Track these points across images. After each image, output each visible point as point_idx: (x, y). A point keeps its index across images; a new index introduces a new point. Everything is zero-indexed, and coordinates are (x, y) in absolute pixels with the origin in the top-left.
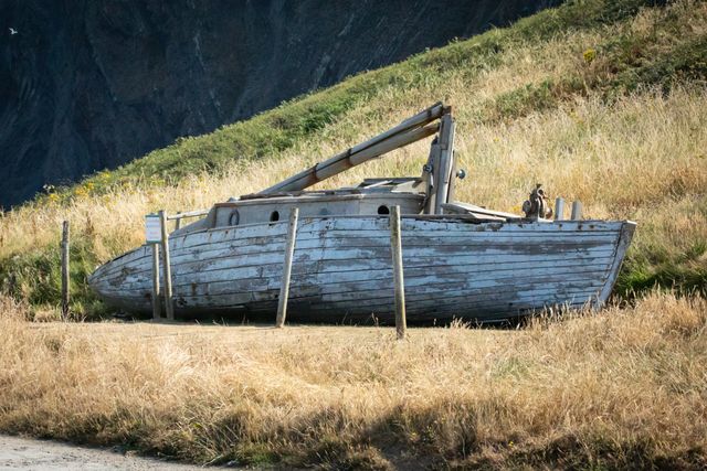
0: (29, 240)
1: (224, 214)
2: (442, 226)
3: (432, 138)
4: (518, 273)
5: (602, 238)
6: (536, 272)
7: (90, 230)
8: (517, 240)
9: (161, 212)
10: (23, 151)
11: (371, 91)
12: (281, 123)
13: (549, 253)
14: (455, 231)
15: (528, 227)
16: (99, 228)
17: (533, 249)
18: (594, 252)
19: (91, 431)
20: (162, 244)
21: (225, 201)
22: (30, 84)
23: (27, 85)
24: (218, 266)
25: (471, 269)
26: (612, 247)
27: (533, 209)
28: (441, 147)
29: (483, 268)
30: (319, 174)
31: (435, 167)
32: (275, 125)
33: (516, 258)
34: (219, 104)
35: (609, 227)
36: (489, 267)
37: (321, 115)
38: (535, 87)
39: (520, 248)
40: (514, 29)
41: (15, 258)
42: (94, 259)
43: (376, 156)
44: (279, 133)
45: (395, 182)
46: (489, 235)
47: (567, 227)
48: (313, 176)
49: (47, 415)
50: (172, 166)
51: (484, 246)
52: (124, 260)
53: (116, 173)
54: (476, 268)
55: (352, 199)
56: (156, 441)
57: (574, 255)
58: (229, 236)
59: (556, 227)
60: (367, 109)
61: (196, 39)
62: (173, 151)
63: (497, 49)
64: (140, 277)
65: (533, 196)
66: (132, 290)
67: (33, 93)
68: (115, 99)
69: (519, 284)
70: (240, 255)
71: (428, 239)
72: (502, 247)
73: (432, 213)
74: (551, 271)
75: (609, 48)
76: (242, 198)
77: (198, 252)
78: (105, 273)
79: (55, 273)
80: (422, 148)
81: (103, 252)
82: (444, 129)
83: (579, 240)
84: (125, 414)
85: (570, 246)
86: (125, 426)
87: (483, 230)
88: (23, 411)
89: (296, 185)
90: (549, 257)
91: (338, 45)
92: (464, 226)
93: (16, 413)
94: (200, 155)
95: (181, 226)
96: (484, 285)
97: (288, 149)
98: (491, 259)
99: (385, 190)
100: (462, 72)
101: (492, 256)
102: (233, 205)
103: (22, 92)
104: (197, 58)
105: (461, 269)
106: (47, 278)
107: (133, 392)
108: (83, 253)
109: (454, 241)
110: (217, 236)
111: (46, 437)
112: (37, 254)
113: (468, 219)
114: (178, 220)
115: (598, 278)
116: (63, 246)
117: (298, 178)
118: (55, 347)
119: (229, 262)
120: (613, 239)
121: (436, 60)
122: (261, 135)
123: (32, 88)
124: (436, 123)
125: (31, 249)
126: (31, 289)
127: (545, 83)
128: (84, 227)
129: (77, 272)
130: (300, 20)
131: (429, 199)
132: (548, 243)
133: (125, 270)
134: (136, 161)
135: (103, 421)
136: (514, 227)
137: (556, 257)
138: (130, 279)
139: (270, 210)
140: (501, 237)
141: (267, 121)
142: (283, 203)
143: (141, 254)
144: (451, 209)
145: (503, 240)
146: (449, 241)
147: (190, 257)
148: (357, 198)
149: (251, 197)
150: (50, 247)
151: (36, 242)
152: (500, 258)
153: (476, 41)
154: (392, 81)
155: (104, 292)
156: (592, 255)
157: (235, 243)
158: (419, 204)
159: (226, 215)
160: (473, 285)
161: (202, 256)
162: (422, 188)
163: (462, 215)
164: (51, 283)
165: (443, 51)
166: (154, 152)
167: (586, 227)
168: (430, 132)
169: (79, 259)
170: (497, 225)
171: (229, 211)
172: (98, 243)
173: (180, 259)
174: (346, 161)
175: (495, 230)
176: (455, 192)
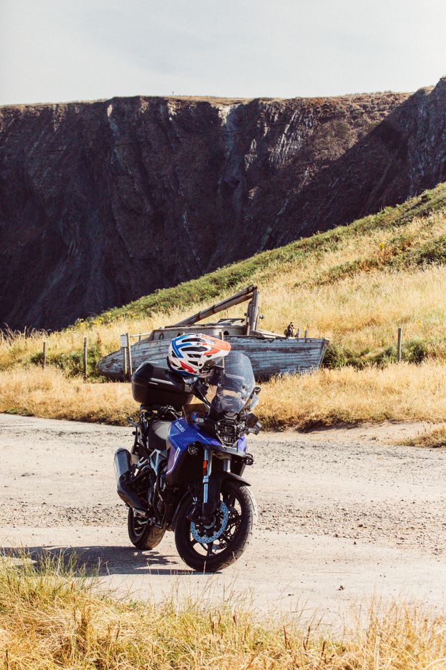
0: (69, 347)
1: (157, 334)
2: (249, 340)
3: (250, 300)
4: (279, 361)
5: (315, 346)
6: (288, 360)
7: (99, 342)
8: (280, 347)
9: (127, 334)
10: (71, 289)
11: (265, 263)
12: (215, 281)
13: (293, 352)
14: (254, 343)
15: (284, 341)
16: (103, 341)
17: (286, 351)
18: (312, 352)
19: (89, 416)
20: (127, 348)
21: (158, 329)
22: (75, 244)
23: (73, 246)
24: (153, 358)
25: (261, 359)
26: (319, 350)
27: (288, 333)
28: (252, 305)
29: (265, 359)
30: (200, 317)
31: (250, 314)
32: (211, 282)
33: (278, 355)
34: (199, 259)
35: (318, 341)
36: (268, 359)
37: (237, 277)
38: (351, 263)
39: (281, 350)
40: (351, 227)
41: (63, 355)
42: (100, 355)
43: (225, 309)
44: (213, 287)
45: (234, 320)
46: (268, 345)
47: (300, 341)
48: (198, 317)
49: (73, 412)
50: (152, 306)
51: (266, 349)
52: (112, 356)
53: (121, 310)
54: (263, 359)
55: (212, 328)
56: (112, 419)
57: (303, 353)
58: (158, 345)
59: (296, 342)
60: (262, 274)
61: (184, 216)
62: (153, 297)
63: (337, 239)
64: (119, 364)
65: (289, 327)
66: (116, 369)
67: (77, 251)
68: (131, 256)
69: (280, 366)
70: (163, 353)
71: (242, 346)
72: (274, 350)
73: (248, 335)
74: (293, 360)
75: (393, 242)
76: (166, 327)
77: (145, 352)
78: (104, 362)
79: (82, 362)
80: (244, 306)
81: (105, 353)
82: (254, 297)
83: (305, 347)
84: (102, 411)
85: (301, 349)
86: (101, 415)
87: (265, 342)
88: (64, 411)
89: (190, 322)
90: (293, 354)
91: (277, 220)
92: (258, 341)
93: (61, 412)
94: (168, 300)
95: (141, 339)
96: (266, 366)
97: (216, 297)
98: (269, 355)
99: (229, 324)
100: (316, 253)
101: (269, 354)
102: (161, 331)
103: (70, 250)
104: (185, 229)
105: (257, 359)
106: (78, 365)
107: (105, 402)
108: (95, 353)
109: (254, 347)
110: (153, 344)
111: (72, 420)
112: (73, 353)
113: (261, 338)
114: (140, 336)
115: (313, 363)
116: (84, 349)
117: (191, 318)
118: (78, 390)
119: (158, 357)
120: (319, 346)
121: (304, 245)
122: (203, 288)
123: (76, 248)
124: (250, 294)
125: (71, 351)
126: (70, 371)
127: (355, 262)
128: (96, 341)
129: (92, 362)
130: (252, 205)
131: (247, 328)
132: (292, 348)
133: (113, 360)
134: (133, 303)
135: (93, 413)
136: (279, 341)
137: (296, 354)
138: (115, 364)
139: (177, 332)
140: (273, 345)
141: (207, 280)
142: (182, 330)
143: (120, 353)
144: (255, 333)
145: (274, 347)
146: (251, 347)
147: (141, 354)
148: (214, 328)
149: (169, 327)
150: (80, 350)
151: (73, 348)
152: (272, 355)
153: (327, 235)
154: (278, 257)
155: (103, 371)
156: (311, 353)
157: (161, 348)
158: (242, 331)
159: (157, 335)
160: (261, 366)
161: (146, 354)
162: (244, 323)
163: (259, 336)
164: (80, 367)
165: (309, 240)
166: (143, 297)
167: (308, 341)
168: (248, 298)
169: (93, 356)
170: (271, 341)
171: (159, 333)
172: (103, 348)
173: (136, 355)
174: (213, 310)
175: (271, 342)
176: (258, 326)
